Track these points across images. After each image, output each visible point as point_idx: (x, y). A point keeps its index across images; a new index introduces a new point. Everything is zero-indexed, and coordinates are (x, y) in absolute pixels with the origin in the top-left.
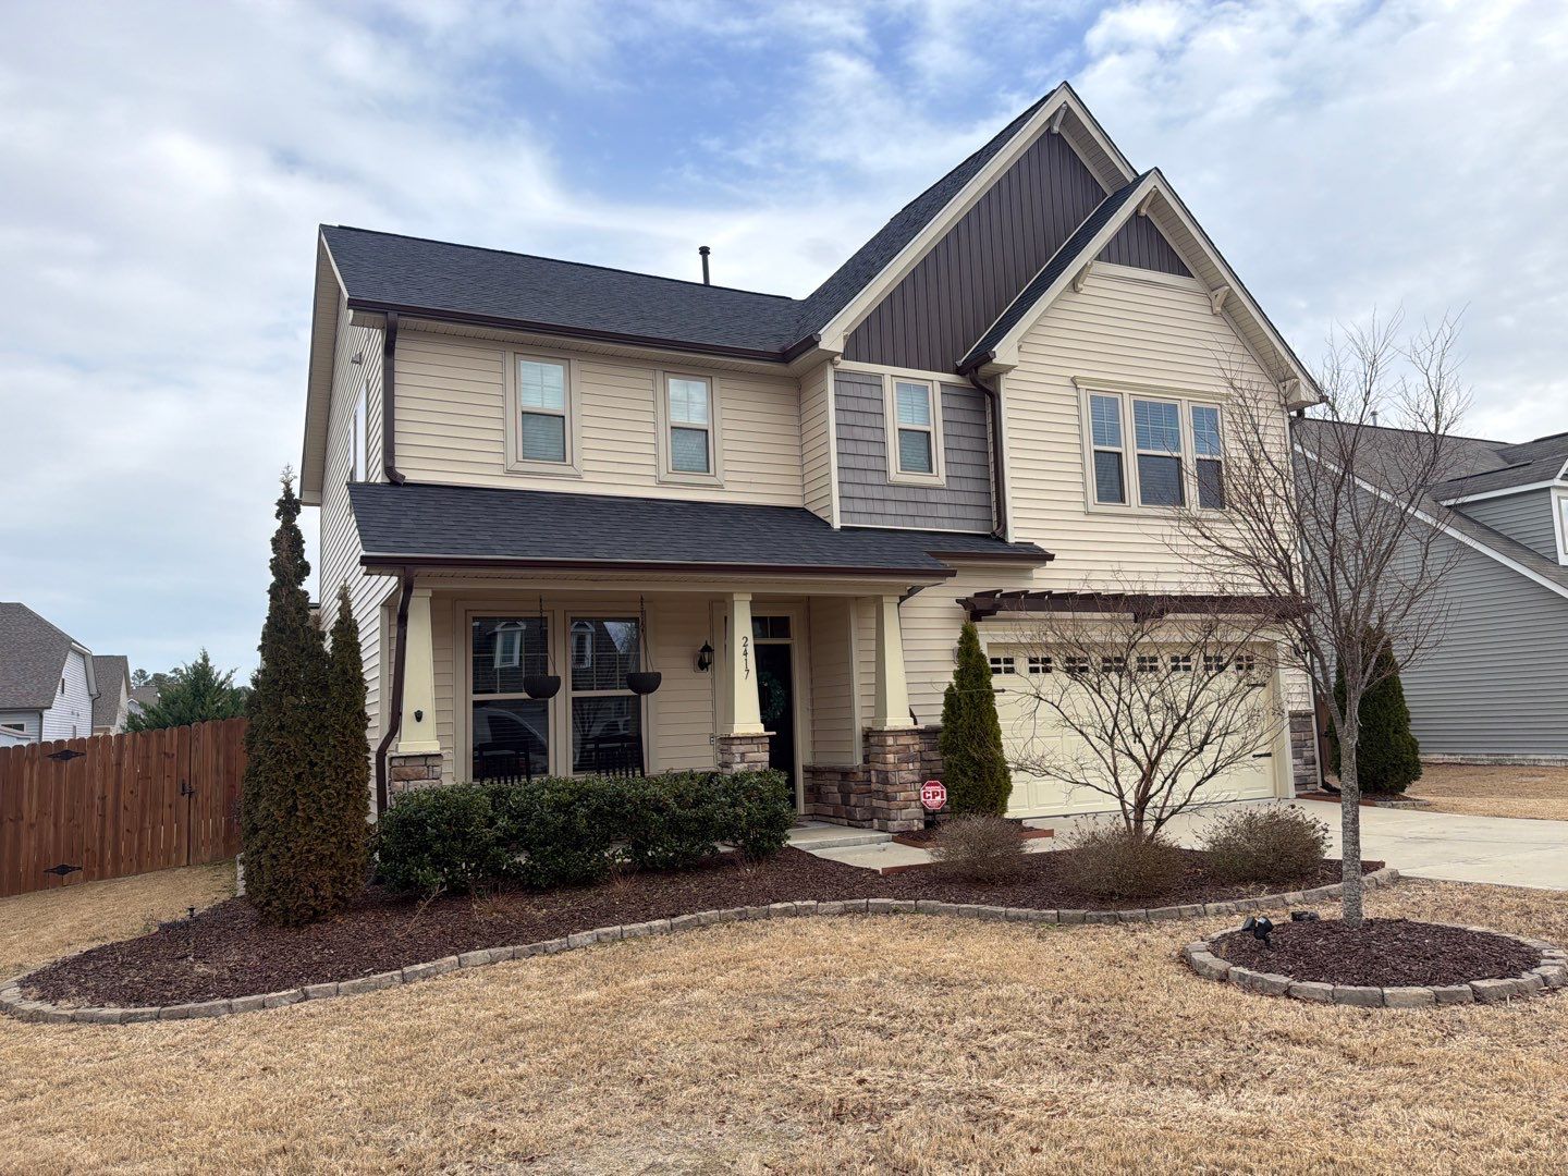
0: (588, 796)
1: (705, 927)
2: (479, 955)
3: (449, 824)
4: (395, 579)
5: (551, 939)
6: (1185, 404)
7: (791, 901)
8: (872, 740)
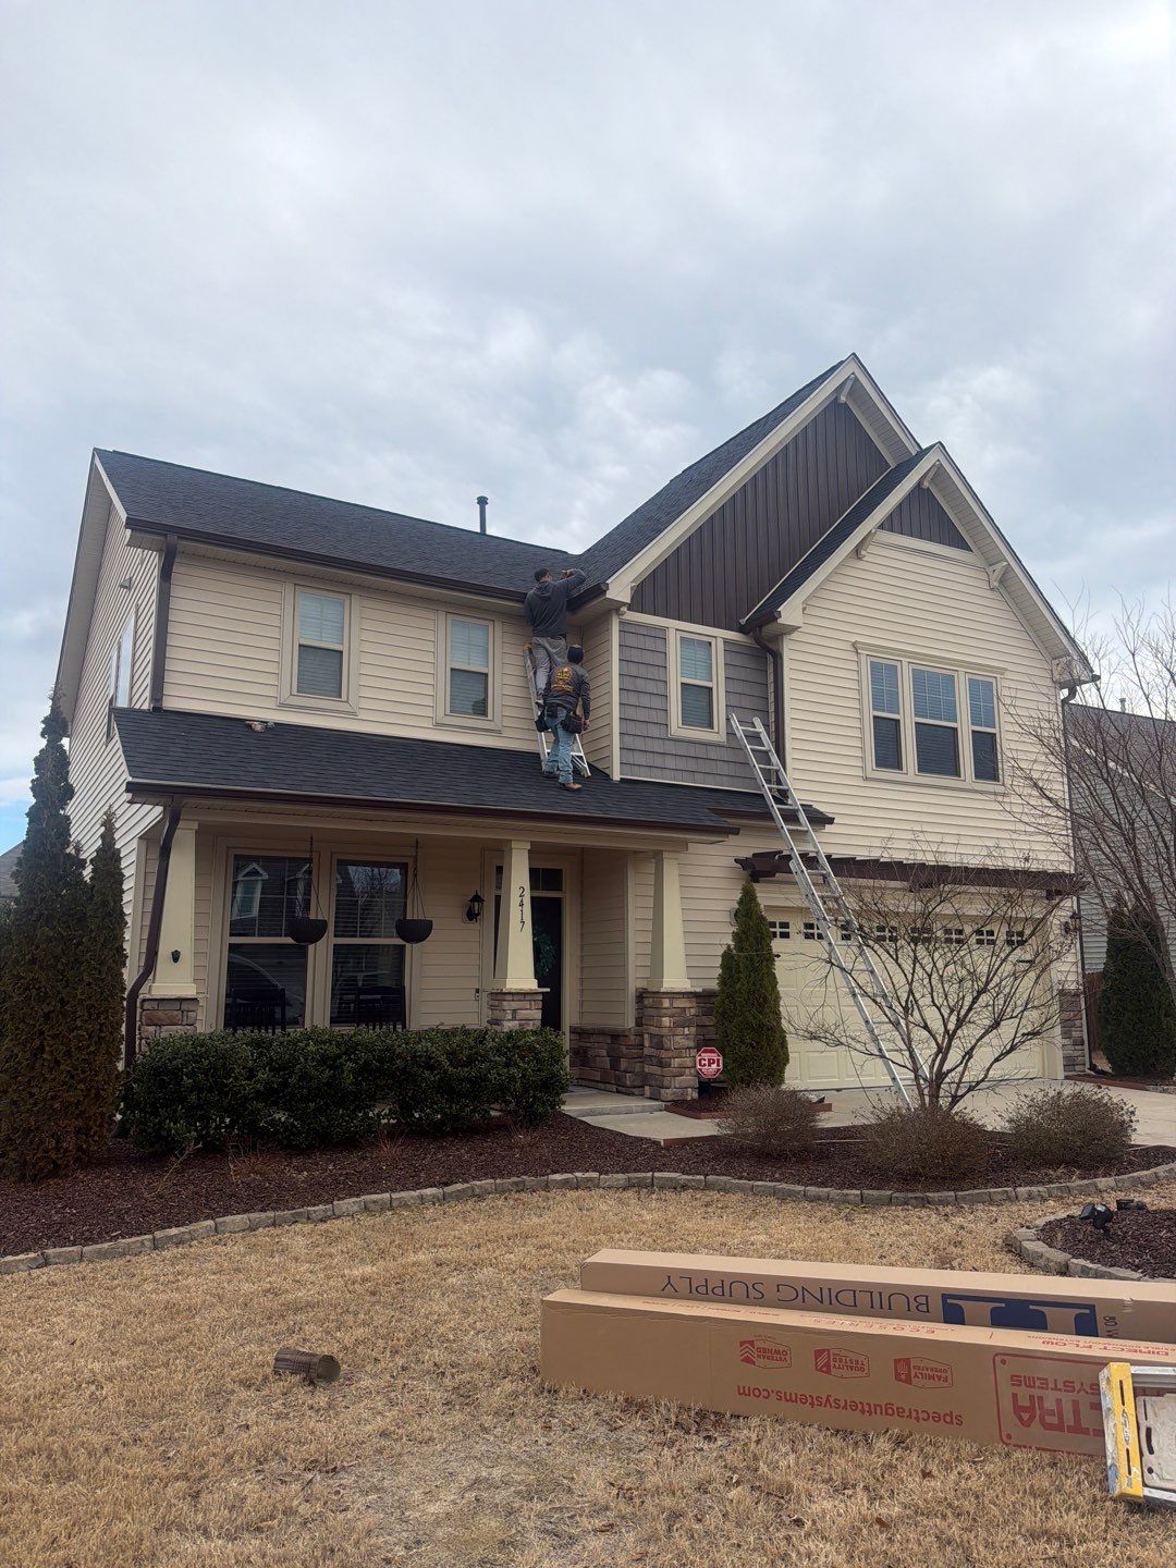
0: (356, 1050)
1: (480, 1197)
2: (237, 1220)
3: (206, 1074)
4: (159, 809)
5: (314, 1205)
6: (962, 675)
7: (572, 1172)
8: (646, 1002)
